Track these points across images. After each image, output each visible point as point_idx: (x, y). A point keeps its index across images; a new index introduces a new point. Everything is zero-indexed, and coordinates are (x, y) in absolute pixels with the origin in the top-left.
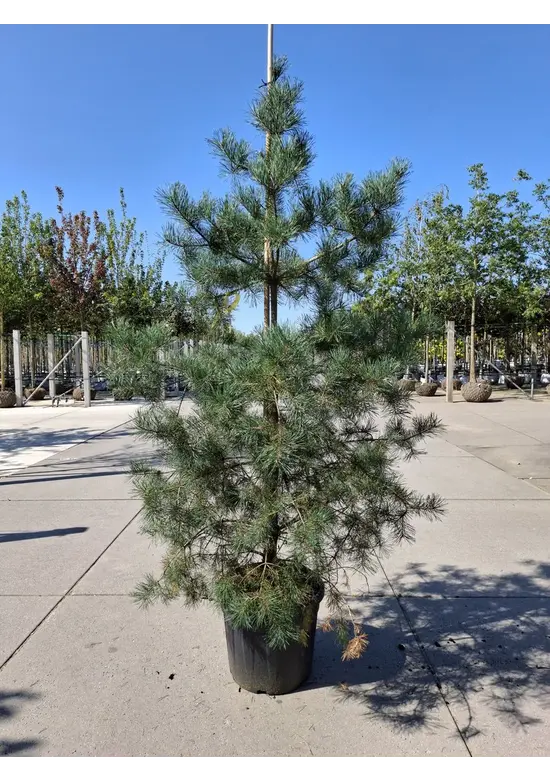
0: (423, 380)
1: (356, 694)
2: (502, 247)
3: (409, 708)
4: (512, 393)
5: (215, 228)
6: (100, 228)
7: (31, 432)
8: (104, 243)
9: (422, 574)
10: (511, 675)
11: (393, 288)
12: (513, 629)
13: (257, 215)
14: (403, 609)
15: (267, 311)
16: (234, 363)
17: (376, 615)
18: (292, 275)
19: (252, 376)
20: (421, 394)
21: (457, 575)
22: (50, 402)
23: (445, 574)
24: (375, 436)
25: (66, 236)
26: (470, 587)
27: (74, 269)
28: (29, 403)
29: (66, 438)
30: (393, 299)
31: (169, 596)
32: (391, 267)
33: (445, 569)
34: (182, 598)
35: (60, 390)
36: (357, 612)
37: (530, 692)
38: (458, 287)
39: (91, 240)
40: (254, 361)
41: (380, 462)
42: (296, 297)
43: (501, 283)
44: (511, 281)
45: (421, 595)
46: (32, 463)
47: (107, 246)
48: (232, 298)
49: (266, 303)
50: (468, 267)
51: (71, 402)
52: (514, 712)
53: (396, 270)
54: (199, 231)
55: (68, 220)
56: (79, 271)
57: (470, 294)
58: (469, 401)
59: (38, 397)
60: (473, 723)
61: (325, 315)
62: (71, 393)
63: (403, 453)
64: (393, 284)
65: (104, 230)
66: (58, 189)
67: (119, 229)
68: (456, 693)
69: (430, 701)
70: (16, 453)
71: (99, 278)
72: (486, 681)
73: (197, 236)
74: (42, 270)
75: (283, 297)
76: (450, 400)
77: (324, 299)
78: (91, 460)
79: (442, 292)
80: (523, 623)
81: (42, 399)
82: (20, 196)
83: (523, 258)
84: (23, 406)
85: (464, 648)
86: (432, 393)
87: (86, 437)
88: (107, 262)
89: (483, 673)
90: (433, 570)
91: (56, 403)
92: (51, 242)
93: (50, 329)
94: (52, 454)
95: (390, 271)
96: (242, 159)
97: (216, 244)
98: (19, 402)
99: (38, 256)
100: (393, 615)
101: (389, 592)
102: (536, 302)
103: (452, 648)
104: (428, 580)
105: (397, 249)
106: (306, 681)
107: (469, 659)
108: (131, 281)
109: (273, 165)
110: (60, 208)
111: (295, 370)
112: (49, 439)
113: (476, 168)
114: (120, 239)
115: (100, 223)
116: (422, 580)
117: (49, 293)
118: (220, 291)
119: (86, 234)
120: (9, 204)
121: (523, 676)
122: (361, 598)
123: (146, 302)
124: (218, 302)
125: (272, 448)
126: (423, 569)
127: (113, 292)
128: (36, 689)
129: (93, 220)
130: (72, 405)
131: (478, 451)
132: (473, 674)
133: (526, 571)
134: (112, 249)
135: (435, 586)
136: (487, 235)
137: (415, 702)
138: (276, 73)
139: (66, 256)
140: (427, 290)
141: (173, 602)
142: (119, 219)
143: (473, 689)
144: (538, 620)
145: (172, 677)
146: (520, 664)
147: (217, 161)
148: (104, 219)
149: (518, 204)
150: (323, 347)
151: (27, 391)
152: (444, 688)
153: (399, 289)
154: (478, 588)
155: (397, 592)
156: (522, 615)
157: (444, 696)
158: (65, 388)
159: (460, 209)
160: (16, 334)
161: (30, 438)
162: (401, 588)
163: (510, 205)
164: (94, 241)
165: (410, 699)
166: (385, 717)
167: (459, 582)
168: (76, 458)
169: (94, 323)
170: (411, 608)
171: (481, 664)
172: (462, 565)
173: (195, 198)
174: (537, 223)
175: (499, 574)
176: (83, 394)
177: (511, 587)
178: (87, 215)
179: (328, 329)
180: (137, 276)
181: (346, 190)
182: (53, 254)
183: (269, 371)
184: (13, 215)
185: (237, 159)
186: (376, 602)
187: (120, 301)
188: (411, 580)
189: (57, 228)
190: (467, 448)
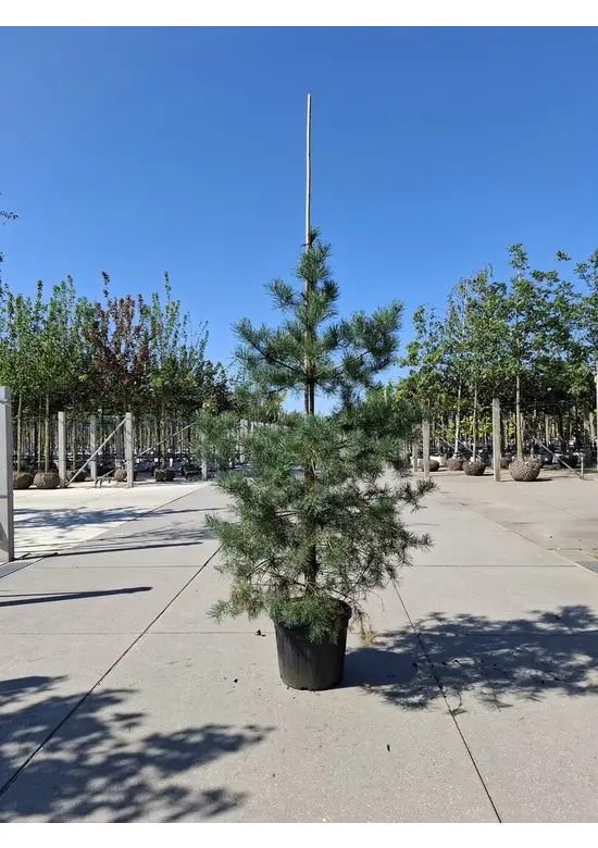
0: (472, 459)
1: (377, 692)
2: (545, 326)
3: (416, 699)
4: (562, 472)
5: (270, 348)
6: (144, 311)
7: (80, 511)
8: (148, 325)
9: (440, 620)
10: (498, 682)
11: (438, 365)
12: (508, 655)
13: (299, 339)
14: (421, 642)
15: (307, 402)
16: (283, 440)
17: (398, 645)
18: (324, 377)
19: (297, 448)
20: (469, 474)
21: (471, 620)
22: (93, 484)
23: (460, 620)
24: (390, 495)
25: (111, 319)
26: (480, 628)
27: (118, 351)
28: (72, 485)
29: (117, 517)
30: (438, 377)
31: (235, 613)
32: (435, 344)
33: (461, 616)
34: (245, 614)
35: (100, 472)
36: (383, 644)
37: (511, 690)
38: (502, 366)
39: (136, 322)
40: (297, 439)
41: (390, 511)
42: (329, 391)
43: (545, 361)
44: (559, 359)
45: (437, 633)
46: (90, 537)
47: (150, 328)
48: (281, 394)
49: (306, 396)
50: (512, 345)
51: (113, 483)
52: (495, 701)
53: (440, 348)
54: (258, 348)
55: (113, 303)
56: (122, 351)
57: (513, 372)
58: (517, 480)
59: (80, 479)
60: (462, 707)
61: (348, 406)
62: (111, 475)
63: (410, 507)
64: (437, 361)
65: (148, 312)
66: (104, 274)
67: (163, 311)
68: (453, 691)
69: (434, 695)
70: (71, 530)
71: (143, 359)
72: (478, 685)
73: (258, 352)
74: (85, 352)
75: (318, 390)
76: (498, 479)
77: (346, 396)
78: (143, 535)
79: (486, 372)
80: (518, 651)
81: (83, 480)
82: (66, 280)
83: (567, 336)
84: (66, 487)
85: (466, 666)
86: (480, 472)
87: (135, 516)
88: (151, 344)
89: (477, 680)
90: (451, 616)
91: (98, 484)
92: (96, 325)
93: (92, 410)
94: (104, 531)
95: (435, 349)
96: (289, 298)
97: (270, 356)
98: (62, 483)
99: (83, 339)
100: (412, 646)
101: (412, 631)
102: (581, 380)
103: (456, 666)
104: (445, 623)
105: (441, 327)
106: (337, 683)
107: (468, 672)
108: (174, 362)
109: (310, 311)
110: (106, 293)
111: (326, 444)
112: (99, 517)
113: (515, 248)
114: (164, 321)
115: (145, 306)
116: (440, 624)
117: (94, 375)
118: (273, 388)
119: (130, 316)
120: (57, 289)
121: (508, 682)
122: (386, 635)
123: (189, 383)
124: (271, 396)
125: (310, 496)
126: (442, 616)
127: (157, 373)
128: (133, 688)
129: (137, 303)
130: (116, 487)
131: (514, 526)
132: (470, 681)
133: (530, 618)
134: (157, 330)
135: (451, 628)
136: (529, 314)
137: (421, 696)
138: (312, 237)
139: (110, 338)
140: (472, 368)
141: (238, 617)
142: (163, 303)
143: (466, 689)
144: (530, 650)
145: (236, 681)
146: (507, 675)
147: (271, 300)
148: (148, 302)
149: (560, 283)
150: (347, 428)
151: (69, 472)
152: (444, 689)
153: (445, 366)
154: (487, 629)
155: (418, 631)
156: (518, 646)
157: (443, 693)
158: (106, 469)
159: (504, 287)
160: (61, 415)
161: (81, 517)
162: (422, 629)
163: (551, 285)
164: (138, 324)
165: (418, 694)
166: (397, 703)
167: (472, 625)
168: (130, 534)
169: (136, 404)
170: (427, 641)
171: (476, 675)
172: (476, 613)
173: (256, 328)
174: (580, 301)
175: (507, 619)
176: (126, 475)
177: (514, 629)
178: (132, 299)
179: (350, 417)
180: (179, 356)
181: (360, 321)
182: (97, 336)
183: (307, 444)
184: (59, 299)
185: (285, 297)
186: (399, 638)
187: (163, 382)
188: (431, 624)
189: (103, 312)
190: (506, 524)
